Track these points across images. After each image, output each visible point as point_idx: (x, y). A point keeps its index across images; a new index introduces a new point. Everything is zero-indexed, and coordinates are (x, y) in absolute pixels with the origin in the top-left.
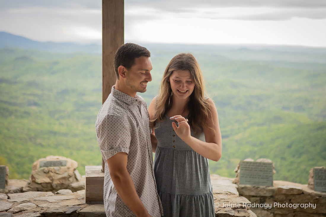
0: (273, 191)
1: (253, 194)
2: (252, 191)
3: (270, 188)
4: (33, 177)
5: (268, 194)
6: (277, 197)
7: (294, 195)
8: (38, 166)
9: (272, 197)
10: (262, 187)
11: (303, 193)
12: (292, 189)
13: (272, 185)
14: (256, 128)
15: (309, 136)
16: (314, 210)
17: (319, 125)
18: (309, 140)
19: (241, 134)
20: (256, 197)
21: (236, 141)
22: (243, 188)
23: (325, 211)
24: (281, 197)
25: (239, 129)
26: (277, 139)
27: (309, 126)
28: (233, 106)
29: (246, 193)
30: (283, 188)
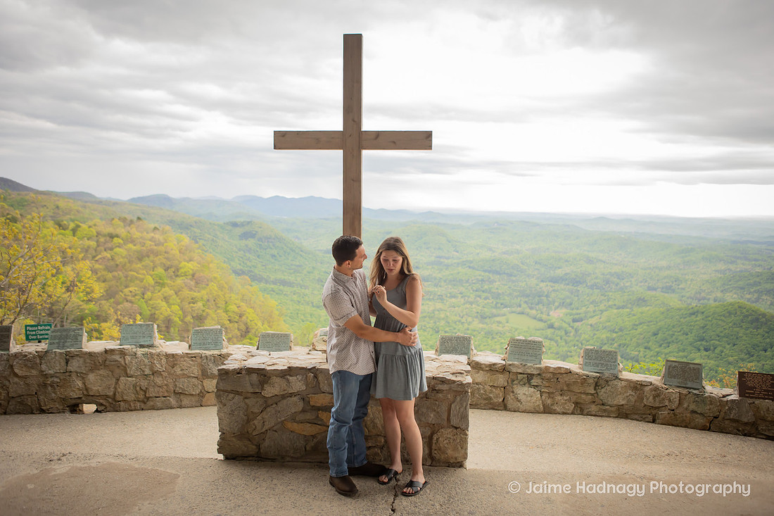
0: (540, 369)
1: (520, 371)
2: (519, 368)
3: (538, 366)
4: (313, 345)
5: (535, 372)
6: (544, 375)
7: (562, 374)
8: (319, 335)
9: (539, 374)
10: (529, 365)
12: (560, 368)
13: (540, 363)
14: (615, 311)
15: (680, 321)
16: (582, 390)
17: (692, 308)
18: (679, 326)
19: (596, 317)
20: (523, 374)
21: (591, 325)
22: (510, 365)
23: (593, 392)
24: (549, 375)
25: (594, 311)
26: (640, 324)
27: (679, 309)
28: (589, 284)
29: (514, 370)
30: (552, 366)
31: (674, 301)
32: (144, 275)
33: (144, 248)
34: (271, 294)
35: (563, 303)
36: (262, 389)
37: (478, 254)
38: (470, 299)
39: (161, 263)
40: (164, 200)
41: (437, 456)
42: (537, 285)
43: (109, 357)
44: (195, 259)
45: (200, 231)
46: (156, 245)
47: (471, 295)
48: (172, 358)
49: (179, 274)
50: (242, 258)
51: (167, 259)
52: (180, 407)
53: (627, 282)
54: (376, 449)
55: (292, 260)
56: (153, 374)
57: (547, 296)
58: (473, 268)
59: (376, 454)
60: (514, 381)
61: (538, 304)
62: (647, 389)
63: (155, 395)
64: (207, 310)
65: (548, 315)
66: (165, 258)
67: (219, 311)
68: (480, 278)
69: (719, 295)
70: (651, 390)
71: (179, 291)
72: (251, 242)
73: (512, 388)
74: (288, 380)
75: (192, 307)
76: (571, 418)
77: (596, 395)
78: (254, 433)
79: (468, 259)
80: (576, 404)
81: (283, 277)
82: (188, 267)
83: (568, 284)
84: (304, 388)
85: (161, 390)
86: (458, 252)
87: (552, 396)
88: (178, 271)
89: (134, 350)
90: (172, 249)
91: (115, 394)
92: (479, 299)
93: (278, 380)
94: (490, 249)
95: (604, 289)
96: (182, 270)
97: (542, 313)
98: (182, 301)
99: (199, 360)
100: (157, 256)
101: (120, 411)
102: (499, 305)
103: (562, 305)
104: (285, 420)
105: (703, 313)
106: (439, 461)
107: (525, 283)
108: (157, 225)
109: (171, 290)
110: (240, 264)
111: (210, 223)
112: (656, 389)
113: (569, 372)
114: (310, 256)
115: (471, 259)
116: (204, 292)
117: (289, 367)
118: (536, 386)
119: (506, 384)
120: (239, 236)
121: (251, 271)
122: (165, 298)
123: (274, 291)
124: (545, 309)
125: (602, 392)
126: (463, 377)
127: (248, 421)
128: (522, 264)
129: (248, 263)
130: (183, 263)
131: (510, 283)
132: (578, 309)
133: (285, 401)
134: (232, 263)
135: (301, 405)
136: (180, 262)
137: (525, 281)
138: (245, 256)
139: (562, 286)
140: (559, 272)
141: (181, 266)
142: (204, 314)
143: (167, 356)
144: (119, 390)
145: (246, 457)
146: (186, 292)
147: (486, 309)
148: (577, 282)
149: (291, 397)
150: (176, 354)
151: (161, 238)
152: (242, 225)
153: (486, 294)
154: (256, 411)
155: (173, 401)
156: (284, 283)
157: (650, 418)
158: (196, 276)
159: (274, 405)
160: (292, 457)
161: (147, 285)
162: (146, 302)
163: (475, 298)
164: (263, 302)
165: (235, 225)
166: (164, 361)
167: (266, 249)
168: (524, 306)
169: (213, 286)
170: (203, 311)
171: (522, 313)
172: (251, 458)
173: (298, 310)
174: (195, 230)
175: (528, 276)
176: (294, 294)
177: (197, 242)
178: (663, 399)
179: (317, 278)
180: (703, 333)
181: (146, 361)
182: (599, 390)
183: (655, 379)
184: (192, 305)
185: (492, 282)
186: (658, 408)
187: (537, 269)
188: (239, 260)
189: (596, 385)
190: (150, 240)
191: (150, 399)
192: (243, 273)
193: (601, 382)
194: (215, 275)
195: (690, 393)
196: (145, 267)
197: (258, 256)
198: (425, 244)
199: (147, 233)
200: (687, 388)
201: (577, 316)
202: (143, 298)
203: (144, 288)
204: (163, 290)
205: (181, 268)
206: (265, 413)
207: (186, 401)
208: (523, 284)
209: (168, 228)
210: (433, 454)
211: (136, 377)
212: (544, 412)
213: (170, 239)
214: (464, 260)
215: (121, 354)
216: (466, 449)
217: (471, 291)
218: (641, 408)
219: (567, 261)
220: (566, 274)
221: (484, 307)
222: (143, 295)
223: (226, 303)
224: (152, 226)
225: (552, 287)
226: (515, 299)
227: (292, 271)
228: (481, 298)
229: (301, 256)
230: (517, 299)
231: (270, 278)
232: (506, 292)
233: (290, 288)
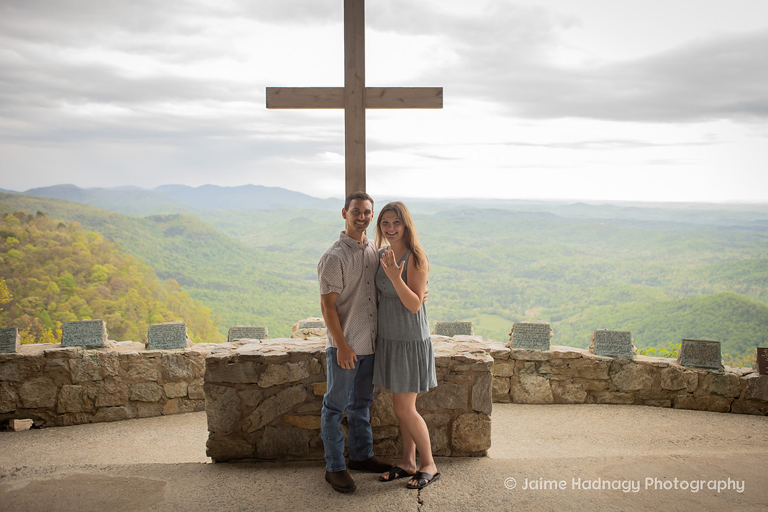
0: (549, 355)
1: (527, 358)
2: (526, 355)
3: (546, 352)
5: (543, 359)
6: (553, 362)
7: (572, 359)
8: (298, 327)
9: (548, 361)
10: (537, 350)
11: (582, 357)
12: (570, 353)
13: (548, 349)
14: (597, 307)
15: (666, 316)
16: (594, 376)
17: (680, 301)
18: (666, 322)
19: (576, 316)
20: (531, 361)
21: (571, 324)
22: (516, 352)
23: (606, 377)
24: (558, 362)
25: (574, 309)
26: (625, 321)
27: (666, 303)
28: (567, 278)
29: (520, 357)
30: (561, 351)
31: (660, 294)
32: (47, 280)
33: (47, 249)
34: (204, 300)
36: (259, 379)
37: (443, 248)
38: (435, 300)
39: (69, 267)
40: (72, 190)
41: (458, 446)
42: (510, 281)
43: (49, 361)
44: (110, 260)
45: (115, 228)
46: (61, 245)
47: (436, 295)
48: (126, 360)
49: (91, 278)
50: (167, 258)
51: (77, 261)
52: (137, 417)
53: (609, 275)
54: (390, 442)
55: (228, 260)
56: (103, 380)
57: (522, 293)
59: (390, 447)
60: (520, 370)
61: (512, 303)
62: (665, 371)
63: (106, 404)
64: (126, 321)
65: (524, 315)
66: (73, 260)
67: (141, 322)
68: (446, 274)
69: (707, 286)
70: (669, 372)
71: (92, 299)
72: (178, 240)
73: (519, 377)
74: (288, 367)
75: (108, 318)
76: (585, 409)
77: (609, 381)
78: (249, 431)
80: (589, 392)
81: (217, 280)
82: (103, 270)
83: (545, 279)
84: (307, 375)
85: (113, 397)
87: (562, 384)
88: (90, 276)
89: (80, 352)
90: (81, 250)
91: (56, 406)
92: (445, 298)
93: (276, 368)
94: (457, 242)
95: (584, 283)
96: (95, 274)
97: (516, 312)
98: (94, 312)
99: (159, 361)
100: (63, 258)
101: (63, 426)
102: (468, 305)
103: (539, 302)
104: (286, 413)
105: (691, 306)
106: (460, 451)
107: (496, 279)
108: (62, 221)
109: (81, 298)
110: (165, 266)
111: (129, 218)
112: (674, 370)
113: (580, 357)
114: (249, 254)
116: (122, 300)
117: (289, 353)
118: (545, 374)
119: (512, 374)
120: (164, 232)
121: (178, 274)
122: (73, 308)
123: (207, 296)
124: (520, 308)
125: (616, 378)
126: (483, 356)
127: (242, 417)
128: (493, 257)
129: (176, 265)
130: (96, 267)
131: (480, 280)
132: (556, 307)
133: (285, 392)
134: (156, 265)
135: (304, 395)
136: (92, 265)
137: (497, 277)
138: (171, 255)
139: (538, 281)
140: (534, 266)
141: (93, 269)
142: (123, 326)
143: (121, 357)
144: (62, 400)
145: (241, 459)
146: (100, 301)
147: (453, 310)
148: (554, 276)
149: (291, 386)
150: (132, 355)
151: (68, 237)
152: (167, 219)
153: (454, 293)
154: (251, 404)
155: (127, 410)
156: (219, 286)
157: (669, 403)
158: (112, 280)
159: (273, 397)
160: (294, 456)
161: (51, 294)
162: (50, 314)
163: (441, 298)
164: (194, 309)
165: (158, 219)
166: (117, 363)
167: (196, 247)
168: (496, 304)
169: (134, 293)
170: (122, 322)
171: (494, 313)
172: (245, 460)
173: (237, 318)
174: (111, 226)
175: (500, 271)
176: (231, 299)
177: (112, 241)
178: (682, 381)
179: (258, 280)
180: (692, 328)
181: (95, 364)
182: (613, 376)
183: (672, 361)
184: (107, 315)
185: (460, 279)
186: (676, 391)
187: (509, 263)
188: (165, 261)
189: (610, 370)
190: (54, 239)
191: (100, 410)
192: (170, 275)
193: (616, 366)
194: (136, 279)
195: (709, 373)
196: (49, 272)
197: (187, 256)
199: (50, 231)
200: (706, 368)
201: (555, 315)
202: (46, 310)
203: (48, 298)
204: (72, 298)
205: (93, 272)
206: (262, 405)
207: (143, 410)
208: (495, 281)
209: (76, 224)
210: (453, 444)
211: (83, 384)
212: (555, 403)
213: (80, 237)
215: (64, 357)
216: (489, 436)
217: (437, 290)
218: (659, 393)
219: (542, 253)
220: (542, 268)
221: (451, 308)
222: (46, 305)
223: (150, 312)
224: (56, 222)
225: (526, 282)
226: (486, 297)
227: (228, 272)
228: (447, 298)
229: (239, 254)
230: (489, 297)
231: (202, 281)
232: (475, 290)
233: (225, 292)
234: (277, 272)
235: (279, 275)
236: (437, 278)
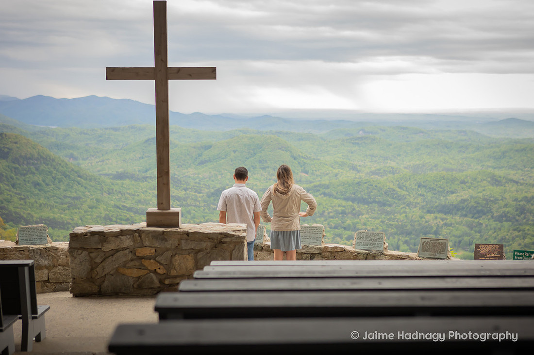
28: (495, 215)
35: (460, 242)
37: (336, 175)
42: (421, 217)
55: (65, 190)
58: (330, 195)
68: (340, 209)
79: (323, 182)
81: (51, 215)
83: (466, 216)
86: (307, 173)
94: (354, 168)
107: (404, 215)
114: (93, 183)
115: (327, 182)
128: (400, 188)
131: (383, 216)
137: (405, 212)
139: (457, 218)
140: (453, 199)
148: (478, 212)
153: (349, 233)
175: (409, 205)
179: (103, 216)
185: (357, 214)
187: (421, 195)
198: (260, 162)
208: (402, 217)
214: (318, 183)
219: (463, 182)
220: (463, 201)
225: (442, 219)
226: (391, 238)
227: (65, 206)
228: (341, 238)
229: (79, 184)
230: (394, 238)
231: (32, 216)
232: (377, 228)
233: (62, 231)
234: (128, 205)
235: (129, 209)
236: (329, 213)
